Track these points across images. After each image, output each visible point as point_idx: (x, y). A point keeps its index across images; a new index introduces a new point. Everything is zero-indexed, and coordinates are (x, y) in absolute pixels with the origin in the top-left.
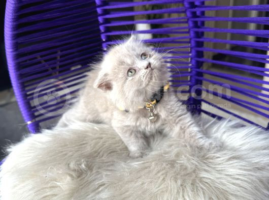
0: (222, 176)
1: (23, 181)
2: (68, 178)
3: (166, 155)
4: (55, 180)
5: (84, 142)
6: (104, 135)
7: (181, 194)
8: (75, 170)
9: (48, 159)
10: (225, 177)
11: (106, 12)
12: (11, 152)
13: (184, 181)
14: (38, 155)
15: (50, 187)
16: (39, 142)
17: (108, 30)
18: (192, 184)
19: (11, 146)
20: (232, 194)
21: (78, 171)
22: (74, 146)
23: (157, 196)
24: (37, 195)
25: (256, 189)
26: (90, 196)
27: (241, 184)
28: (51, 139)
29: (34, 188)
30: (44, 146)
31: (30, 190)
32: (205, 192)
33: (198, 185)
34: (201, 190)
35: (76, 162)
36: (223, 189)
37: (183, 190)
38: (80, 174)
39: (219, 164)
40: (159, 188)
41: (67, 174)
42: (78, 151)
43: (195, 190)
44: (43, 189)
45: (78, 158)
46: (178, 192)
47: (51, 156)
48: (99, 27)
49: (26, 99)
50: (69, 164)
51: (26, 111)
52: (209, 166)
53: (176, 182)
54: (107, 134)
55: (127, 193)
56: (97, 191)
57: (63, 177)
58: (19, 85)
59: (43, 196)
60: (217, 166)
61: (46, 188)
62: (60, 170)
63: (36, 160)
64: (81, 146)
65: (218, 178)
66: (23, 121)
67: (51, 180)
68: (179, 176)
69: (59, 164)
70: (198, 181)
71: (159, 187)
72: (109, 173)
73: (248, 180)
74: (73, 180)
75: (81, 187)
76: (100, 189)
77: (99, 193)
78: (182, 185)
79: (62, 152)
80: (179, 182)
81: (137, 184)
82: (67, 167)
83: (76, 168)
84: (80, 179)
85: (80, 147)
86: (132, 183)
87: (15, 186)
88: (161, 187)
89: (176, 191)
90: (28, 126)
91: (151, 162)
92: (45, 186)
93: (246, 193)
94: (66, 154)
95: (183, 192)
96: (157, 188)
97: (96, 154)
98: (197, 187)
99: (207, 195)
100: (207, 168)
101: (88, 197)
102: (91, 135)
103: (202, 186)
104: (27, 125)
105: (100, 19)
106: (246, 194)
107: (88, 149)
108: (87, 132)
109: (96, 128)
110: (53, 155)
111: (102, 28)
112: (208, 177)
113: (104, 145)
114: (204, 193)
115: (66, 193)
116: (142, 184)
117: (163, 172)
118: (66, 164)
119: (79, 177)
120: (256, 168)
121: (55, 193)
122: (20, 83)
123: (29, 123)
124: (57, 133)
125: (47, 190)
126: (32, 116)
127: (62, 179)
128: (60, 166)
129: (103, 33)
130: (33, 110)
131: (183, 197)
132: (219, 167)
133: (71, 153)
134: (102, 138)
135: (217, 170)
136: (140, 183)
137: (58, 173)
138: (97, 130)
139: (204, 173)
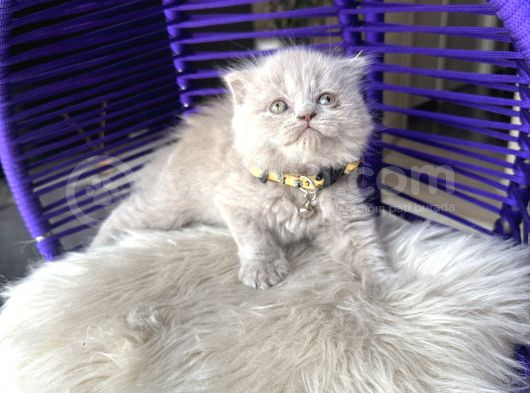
0: (417, 330)
1: (39, 355)
2: (127, 344)
3: (319, 293)
4: (103, 349)
5: (151, 271)
6: (185, 253)
7: (345, 366)
8: (137, 329)
9: (85, 307)
10: (422, 330)
11: (183, 17)
12: (8, 298)
13: (350, 343)
14: (65, 303)
15: (94, 363)
16: (63, 277)
17: (187, 50)
18: (364, 348)
19: (7, 287)
20: (435, 363)
21: (144, 329)
22: (132, 280)
23: (300, 373)
24: (69, 379)
25: (478, 350)
26: (173, 377)
27: (452, 343)
28: (86, 270)
29: (61, 366)
30: (76, 285)
31: (54, 370)
32: (387, 360)
33: (373, 349)
34: (379, 357)
35: (138, 312)
36: (419, 354)
37: (348, 358)
38: (148, 334)
39: (411, 307)
40: (305, 357)
41: (124, 336)
42: (140, 288)
43: (370, 359)
44: (79, 366)
45: (140, 304)
46: (339, 363)
47: (90, 303)
48: (168, 44)
49: (31, 193)
50: (125, 317)
51: (31, 217)
52: (393, 314)
53: (336, 346)
54: (191, 250)
55: (245, 369)
56: (185, 367)
57: (116, 343)
58: (16, 166)
59: (80, 380)
60: (408, 312)
61: (85, 365)
62: (108, 330)
63: (62, 312)
64: (145, 280)
65: (410, 334)
66: (29, 237)
67: (95, 350)
68: (340, 335)
69: (108, 317)
70: (373, 342)
71: (304, 355)
72: (206, 331)
73: (463, 334)
74: (136, 347)
75: (152, 360)
76: (191, 363)
77: (189, 370)
78: (346, 351)
79: (110, 293)
80: (342, 346)
81: (263, 350)
82: (123, 323)
83: (140, 324)
84: (148, 344)
85: (143, 281)
86: (254, 348)
87: (24, 365)
88: (307, 355)
89: (335, 362)
90: (38, 246)
91: (289, 306)
92: (84, 361)
93: (461, 358)
94: (117, 298)
95: (348, 363)
96: (301, 357)
97: (173, 292)
98: (372, 352)
99: (390, 366)
100: (389, 318)
101: (169, 379)
102: (161, 255)
103: (381, 350)
104: (36, 243)
105: (172, 30)
106: (459, 360)
107: (159, 284)
108: (154, 250)
109: (170, 241)
110: (93, 301)
111: (175, 47)
112: (391, 333)
113: (186, 270)
114: (385, 363)
115: (124, 372)
116: (273, 349)
117: (312, 326)
118: (119, 317)
119: (146, 340)
120: (476, 310)
121: (105, 374)
122: (17, 163)
123: (39, 239)
124: (96, 257)
125: (88, 369)
126: (45, 227)
127: (115, 346)
128: (109, 321)
129: (177, 57)
130: (45, 213)
131: (349, 371)
132: (410, 314)
133: (126, 295)
134: (182, 259)
135: (407, 320)
136: (269, 348)
137: (106, 336)
138: (173, 246)
139: (385, 326)
